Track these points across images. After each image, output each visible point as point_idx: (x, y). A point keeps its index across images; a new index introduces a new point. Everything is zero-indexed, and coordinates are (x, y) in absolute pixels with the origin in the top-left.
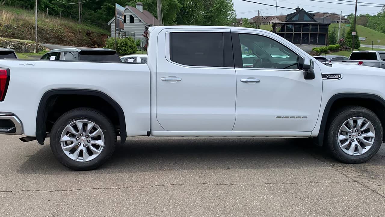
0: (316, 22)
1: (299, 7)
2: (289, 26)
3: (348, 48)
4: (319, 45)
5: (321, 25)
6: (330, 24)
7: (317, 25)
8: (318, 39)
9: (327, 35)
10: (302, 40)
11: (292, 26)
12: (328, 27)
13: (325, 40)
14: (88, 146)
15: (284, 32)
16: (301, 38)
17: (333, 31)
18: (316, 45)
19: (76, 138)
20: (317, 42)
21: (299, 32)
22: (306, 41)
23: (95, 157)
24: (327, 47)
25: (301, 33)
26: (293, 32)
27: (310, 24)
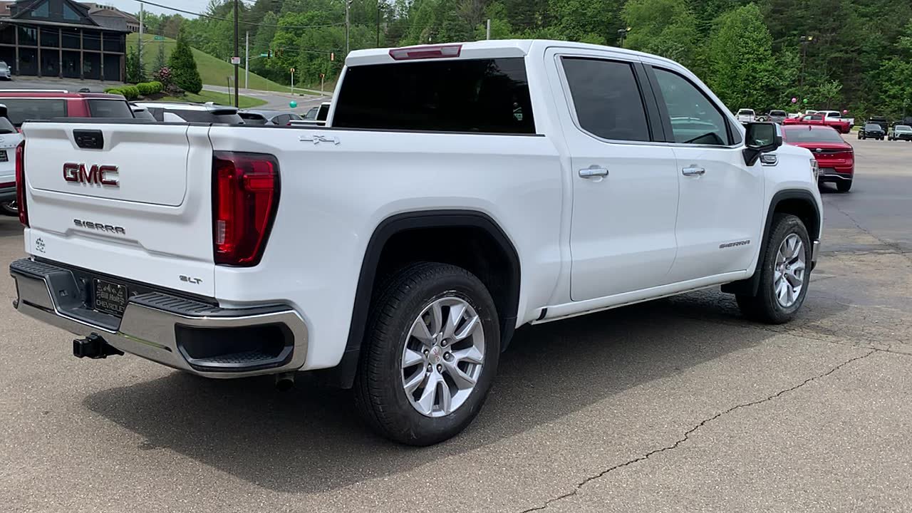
0: (94, 24)
2: (25, 29)
3: (180, 92)
4: (106, 82)
5: (107, 33)
6: (129, 33)
7: (98, 32)
8: (102, 66)
9: (123, 58)
10: (63, 67)
11: (35, 30)
12: (125, 39)
13: (121, 70)
14: (445, 369)
15: (15, 43)
16: (61, 63)
17: (135, 51)
18: (99, 81)
19: (422, 351)
20: (102, 74)
21: (55, 47)
22: (72, 69)
23: (467, 396)
24: (135, 87)
25: (58, 51)
26: (39, 47)
27: (79, 29)
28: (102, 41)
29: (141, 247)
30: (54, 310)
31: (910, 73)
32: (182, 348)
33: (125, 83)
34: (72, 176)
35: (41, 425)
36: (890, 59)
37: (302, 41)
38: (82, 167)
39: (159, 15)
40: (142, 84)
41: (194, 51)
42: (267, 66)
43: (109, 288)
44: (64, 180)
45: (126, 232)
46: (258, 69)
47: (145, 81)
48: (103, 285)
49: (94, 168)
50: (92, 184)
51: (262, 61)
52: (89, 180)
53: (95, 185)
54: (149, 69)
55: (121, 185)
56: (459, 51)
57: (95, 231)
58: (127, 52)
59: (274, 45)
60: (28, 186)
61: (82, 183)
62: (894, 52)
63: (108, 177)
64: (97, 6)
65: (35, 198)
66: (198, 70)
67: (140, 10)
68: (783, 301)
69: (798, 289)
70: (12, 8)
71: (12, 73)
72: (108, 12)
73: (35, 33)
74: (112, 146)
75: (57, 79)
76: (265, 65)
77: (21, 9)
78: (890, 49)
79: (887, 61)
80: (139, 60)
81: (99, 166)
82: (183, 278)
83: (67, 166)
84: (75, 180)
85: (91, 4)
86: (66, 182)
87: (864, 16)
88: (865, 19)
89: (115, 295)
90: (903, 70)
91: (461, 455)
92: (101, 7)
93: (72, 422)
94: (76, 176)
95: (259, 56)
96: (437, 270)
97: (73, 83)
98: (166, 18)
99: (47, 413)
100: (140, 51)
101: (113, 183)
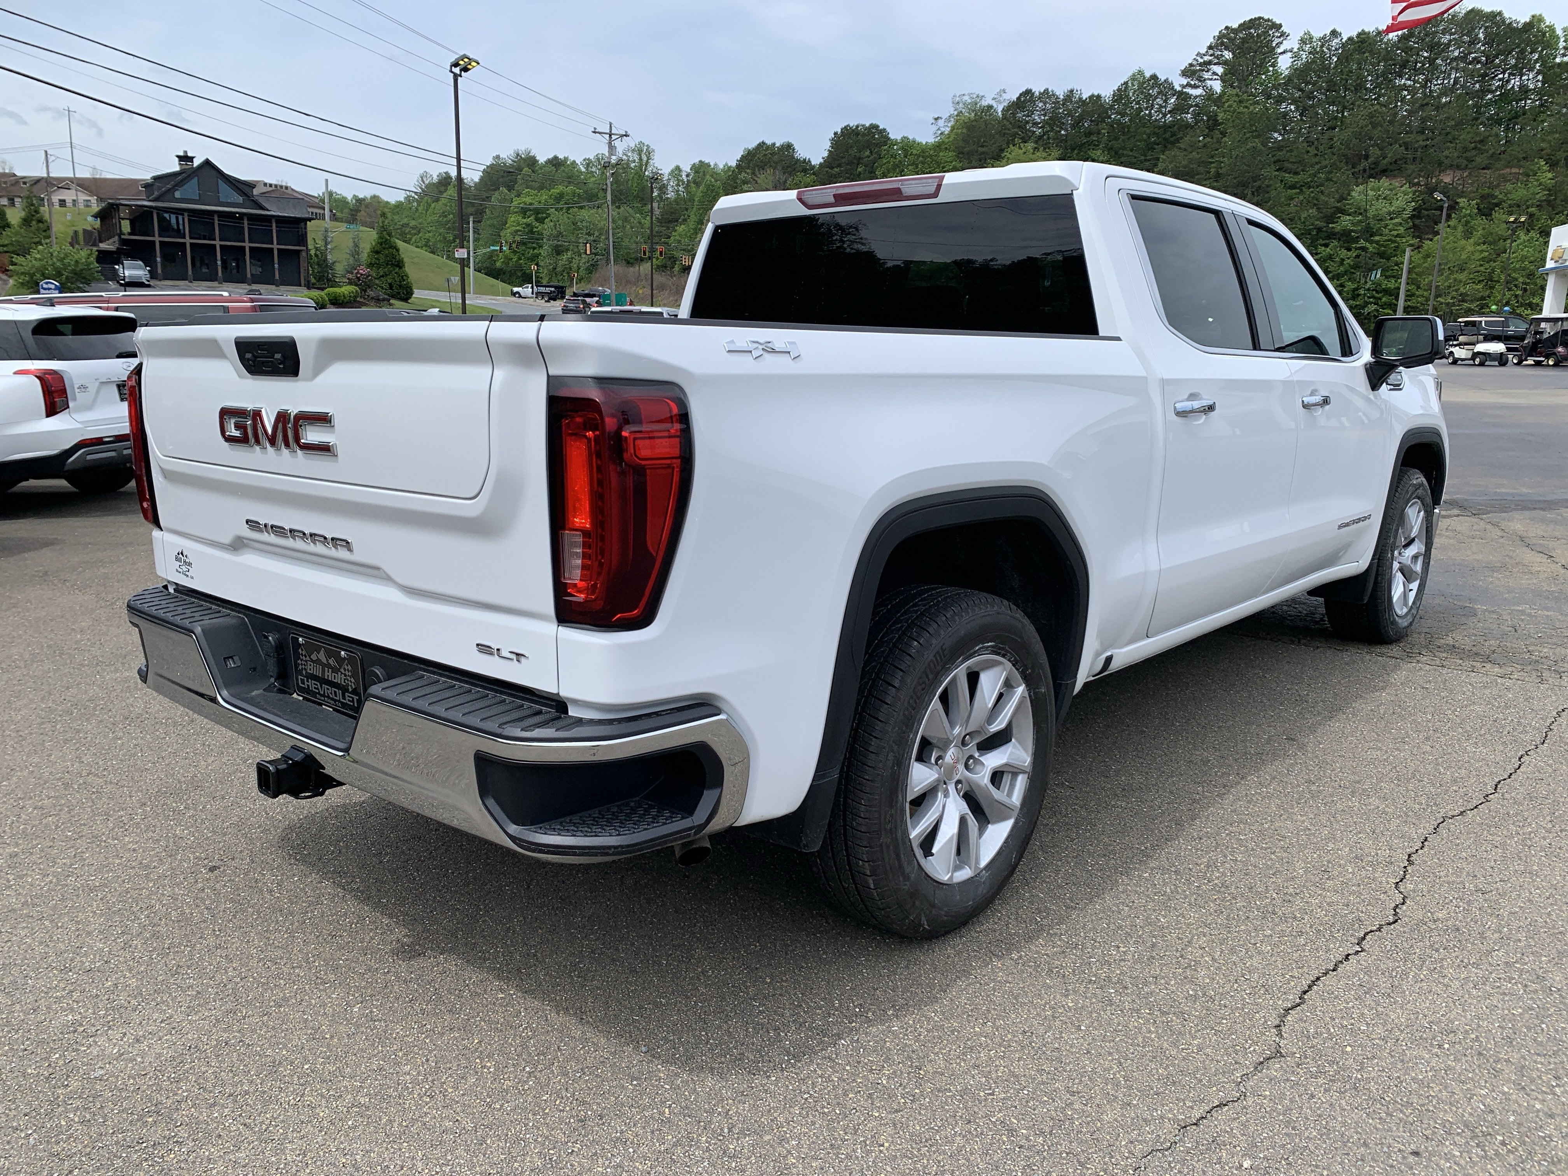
0: (262, 208)
1: (189, 155)
2: (167, 215)
3: (384, 300)
4: (282, 288)
5: (281, 220)
6: (310, 220)
7: (268, 219)
8: (276, 266)
9: (304, 254)
10: (222, 267)
11: (180, 218)
12: (306, 228)
13: (302, 270)
14: (968, 789)
15: (154, 236)
16: (219, 263)
17: (320, 244)
18: (273, 287)
19: (933, 760)
20: (277, 277)
21: (209, 239)
22: (235, 271)
23: (1005, 835)
24: (323, 293)
25: (215, 246)
26: (188, 241)
27: (242, 215)
28: (274, 231)
29: (387, 579)
30: (216, 697)
31: (1352, 263)
32: (491, 802)
33: (309, 288)
34: (237, 433)
35: (203, 900)
36: (1326, 245)
37: (547, 228)
38: (257, 414)
39: (350, 198)
40: (331, 289)
41: (400, 244)
42: (498, 264)
43: (322, 656)
44: (222, 440)
45: (355, 547)
46: (484, 269)
47: (335, 284)
48: (312, 648)
49: (282, 417)
50: (279, 449)
51: (490, 257)
52: (272, 441)
53: (285, 452)
54: (340, 269)
55: (340, 451)
56: (939, 186)
57: (289, 542)
58: (310, 247)
59: (507, 234)
60: (154, 452)
61: (257, 448)
62: (1331, 235)
63: (312, 435)
64: (265, 184)
65: (167, 474)
66: (406, 269)
67: (324, 190)
68: (1400, 610)
69: (1415, 586)
70: (148, 186)
71: (152, 278)
72: (280, 192)
73: (181, 222)
74: (318, 370)
75: (215, 284)
76: (495, 261)
77: (159, 188)
78: (1326, 232)
79: (1323, 248)
80: (326, 256)
81: (294, 410)
82: (484, 649)
83: (225, 413)
84: (243, 440)
85: (258, 182)
86: (226, 444)
87: (1293, 187)
88: (1294, 191)
89: (335, 670)
90: (1343, 260)
91: (1015, 956)
92: (271, 185)
93: (261, 891)
94: (245, 433)
95: (488, 250)
96: (964, 605)
97: (237, 290)
98: (360, 201)
99: (212, 869)
100: (326, 244)
101: (324, 449)
